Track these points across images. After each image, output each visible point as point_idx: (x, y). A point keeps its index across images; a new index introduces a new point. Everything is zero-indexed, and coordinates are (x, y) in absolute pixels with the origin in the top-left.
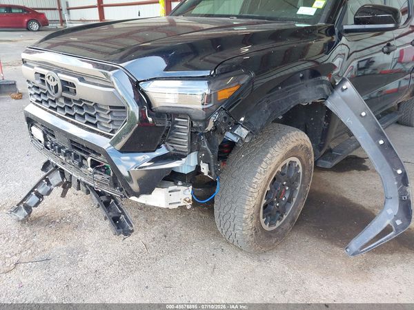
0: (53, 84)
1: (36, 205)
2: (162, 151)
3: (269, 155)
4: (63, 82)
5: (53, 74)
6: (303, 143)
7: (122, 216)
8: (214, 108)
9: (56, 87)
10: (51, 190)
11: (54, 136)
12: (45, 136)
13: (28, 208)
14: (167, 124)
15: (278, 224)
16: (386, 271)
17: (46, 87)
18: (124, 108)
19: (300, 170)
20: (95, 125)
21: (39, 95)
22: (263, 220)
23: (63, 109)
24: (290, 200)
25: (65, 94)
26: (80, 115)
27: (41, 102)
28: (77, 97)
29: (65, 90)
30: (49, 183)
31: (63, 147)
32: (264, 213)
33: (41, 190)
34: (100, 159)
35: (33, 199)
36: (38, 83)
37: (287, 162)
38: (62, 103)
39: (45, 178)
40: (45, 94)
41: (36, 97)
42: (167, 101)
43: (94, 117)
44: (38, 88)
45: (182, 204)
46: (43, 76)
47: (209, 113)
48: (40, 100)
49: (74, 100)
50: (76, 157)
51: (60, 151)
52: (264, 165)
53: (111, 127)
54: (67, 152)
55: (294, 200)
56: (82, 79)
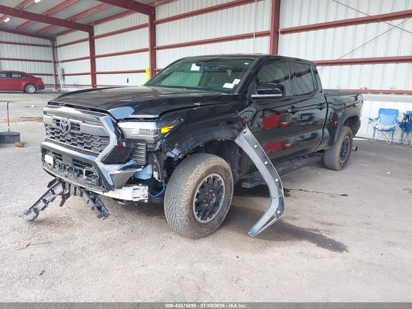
0: (65, 125)
1: (43, 209)
2: (131, 162)
3: (197, 169)
4: (72, 124)
5: (66, 119)
6: (221, 165)
7: (103, 207)
8: (159, 137)
9: (67, 127)
10: (54, 198)
11: (61, 159)
12: (54, 160)
13: (37, 211)
14: (133, 146)
15: (209, 220)
16: (277, 249)
17: (60, 128)
18: (108, 137)
19: (223, 184)
20: (90, 149)
21: (54, 134)
22: (196, 214)
23: (69, 141)
24: (217, 204)
25: (72, 131)
26: (81, 144)
27: (54, 138)
28: (80, 132)
29: (72, 128)
30: (53, 193)
31: (68, 165)
32: (196, 208)
33: (47, 198)
34: (91, 169)
35: (42, 204)
36: (54, 125)
37: (211, 176)
38: (69, 137)
39: (51, 190)
40: (58, 133)
41: (51, 135)
42: (133, 133)
43: (89, 144)
44: (53, 129)
45: (141, 198)
46: (59, 121)
47: (156, 141)
48: (54, 136)
49: (78, 134)
50: (76, 170)
51: (65, 168)
52: (193, 174)
53: (100, 149)
54: (70, 168)
55: (221, 205)
56: (84, 122)
